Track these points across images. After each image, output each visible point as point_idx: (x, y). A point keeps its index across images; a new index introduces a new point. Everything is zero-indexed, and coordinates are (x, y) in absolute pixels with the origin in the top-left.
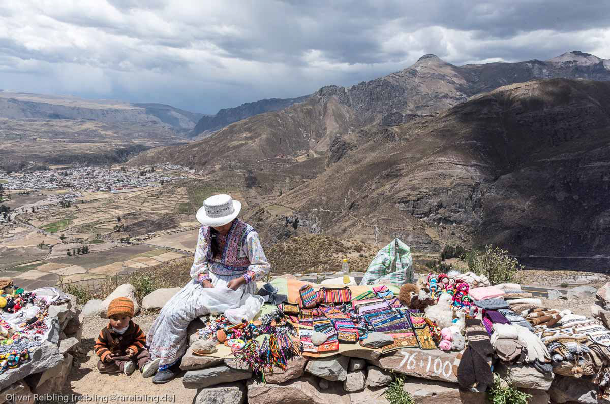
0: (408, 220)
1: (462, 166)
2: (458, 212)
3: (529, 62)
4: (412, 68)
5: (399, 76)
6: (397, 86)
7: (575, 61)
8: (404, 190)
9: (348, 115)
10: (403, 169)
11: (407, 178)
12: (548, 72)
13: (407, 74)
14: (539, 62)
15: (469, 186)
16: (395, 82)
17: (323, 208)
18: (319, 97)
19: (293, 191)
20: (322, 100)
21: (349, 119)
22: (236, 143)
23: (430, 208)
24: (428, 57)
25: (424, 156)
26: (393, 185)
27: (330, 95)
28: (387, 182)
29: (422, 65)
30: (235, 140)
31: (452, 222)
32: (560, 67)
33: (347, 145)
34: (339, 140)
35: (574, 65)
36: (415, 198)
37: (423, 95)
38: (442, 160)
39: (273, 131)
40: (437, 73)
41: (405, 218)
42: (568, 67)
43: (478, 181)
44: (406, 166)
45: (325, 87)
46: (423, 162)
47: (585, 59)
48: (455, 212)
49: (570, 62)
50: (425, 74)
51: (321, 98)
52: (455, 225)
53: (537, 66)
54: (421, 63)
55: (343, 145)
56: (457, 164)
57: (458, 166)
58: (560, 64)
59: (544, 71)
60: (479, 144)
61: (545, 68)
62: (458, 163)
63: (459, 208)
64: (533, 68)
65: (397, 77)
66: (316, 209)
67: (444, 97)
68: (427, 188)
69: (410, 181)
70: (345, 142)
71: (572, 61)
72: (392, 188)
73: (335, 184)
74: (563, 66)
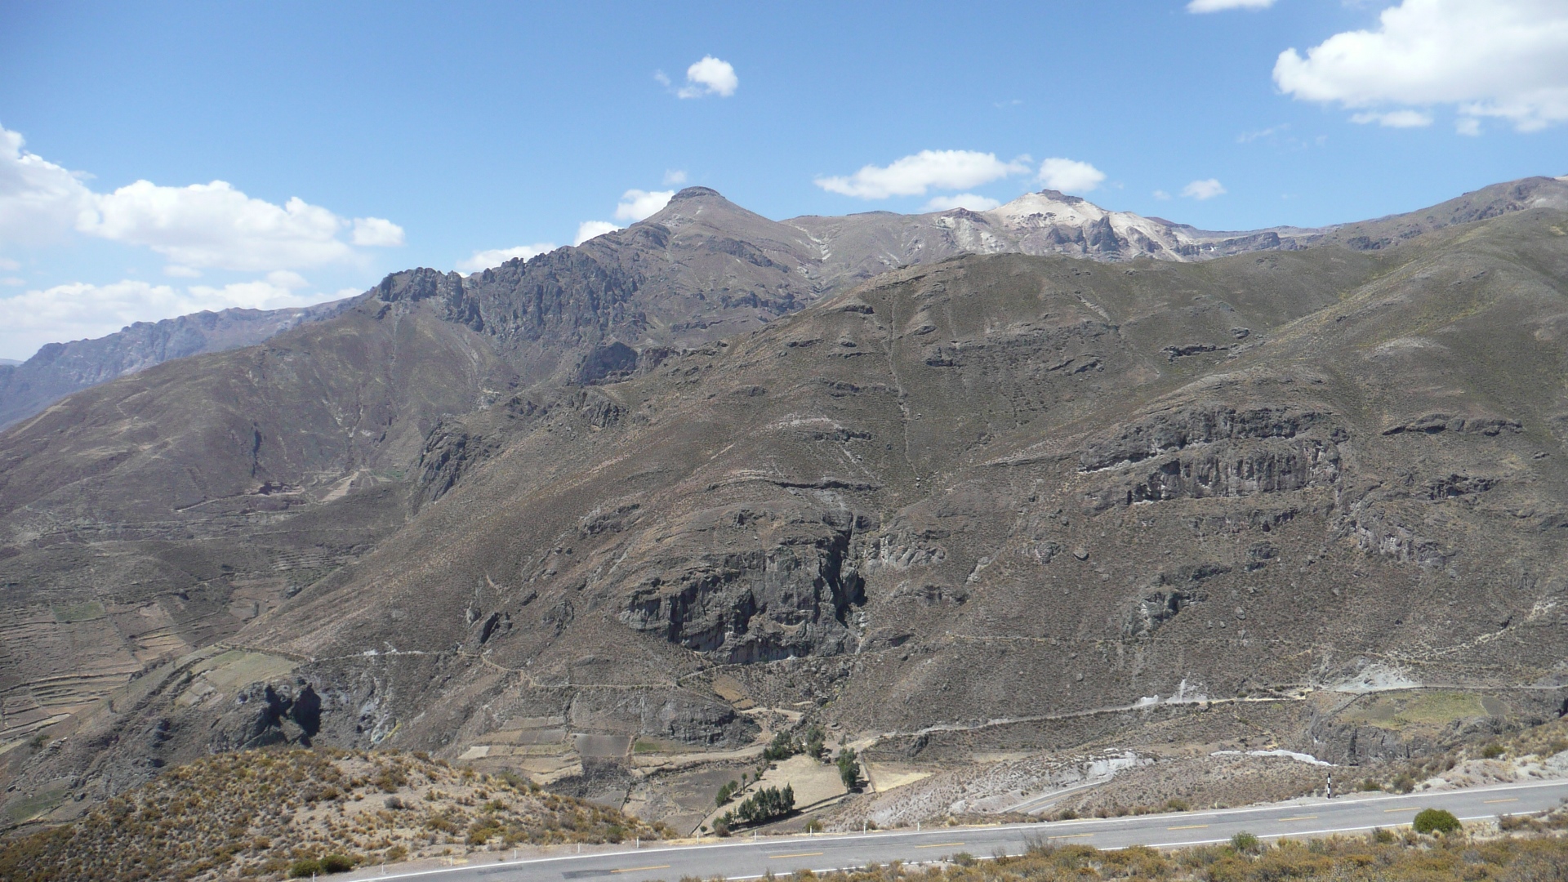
0: (659, 658)
1: (796, 490)
2: (799, 619)
3: (949, 214)
4: (655, 222)
5: (620, 244)
6: (614, 271)
7: (1050, 215)
8: (643, 568)
9: (476, 356)
10: (636, 507)
11: (650, 533)
12: (994, 240)
13: (640, 239)
14: (968, 213)
15: (820, 544)
16: (607, 261)
17: (399, 646)
18: (383, 303)
19: (297, 597)
20: (393, 312)
21: (481, 364)
22: (97, 453)
23: (721, 617)
24: (693, 194)
25: (693, 468)
26: (609, 556)
27: (415, 298)
28: (594, 547)
29: (679, 216)
30: (95, 444)
31: (783, 652)
32: (1018, 227)
33: (470, 445)
34: (446, 430)
35: (1048, 222)
36: (677, 590)
37: (688, 294)
38: (743, 475)
39: (231, 409)
40: (721, 239)
41: (650, 652)
42: (1036, 228)
43: (844, 529)
44: (644, 496)
45: (400, 273)
46: (689, 483)
47: (1070, 209)
48: (789, 622)
49: (1039, 215)
50: (690, 238)
51: (388, 308)
52: (791, 658)
53: (966, 223)
54: (678, 210)
55: (461, 445)
56: (785, 485)
57: (789, 489)
58: (1017, 220)
59: (984, 235)
60: (836, 426)
61: (987, 230)
62: (786, 481)
63: (799, 607)
64: (958, 228)
65: (614, 246)
66: (373, 653)
67: (745, 301)
68: (706, 558)
69: (658, 540)
70: (465, 437)
71: (1044, 213)
72: (608, 564)
73: (431, 567)
74: (1024, 225)
